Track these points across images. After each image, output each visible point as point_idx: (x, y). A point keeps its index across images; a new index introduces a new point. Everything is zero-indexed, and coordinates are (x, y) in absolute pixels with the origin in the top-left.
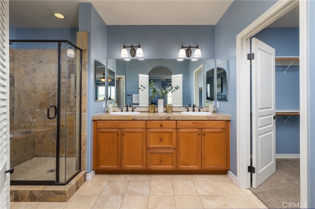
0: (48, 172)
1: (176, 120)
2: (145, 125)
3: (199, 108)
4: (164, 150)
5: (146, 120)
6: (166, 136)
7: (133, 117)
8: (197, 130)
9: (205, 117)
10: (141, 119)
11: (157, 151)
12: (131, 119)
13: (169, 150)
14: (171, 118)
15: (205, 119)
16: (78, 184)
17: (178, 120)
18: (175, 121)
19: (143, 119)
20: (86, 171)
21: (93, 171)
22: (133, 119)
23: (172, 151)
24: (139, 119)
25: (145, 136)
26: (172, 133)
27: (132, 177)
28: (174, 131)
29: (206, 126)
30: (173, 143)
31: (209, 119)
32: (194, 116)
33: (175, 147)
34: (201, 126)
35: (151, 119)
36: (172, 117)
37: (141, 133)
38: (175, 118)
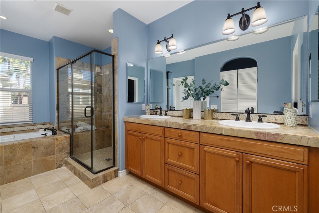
0: (106, 160)
1: (200, 132)
2: (163, 132)
3: (260, 116)
4: (184, 171)
5: (164, 127)
6: (186, 152)
7: (152, 122)
8: (233, 154)
9: (251, 132)
10: (159, 125)
11: (175, 169)
12: (150, 124)
13: (190, 174)
14: (193, 128)
15: (250, 137)
16: (106, 177)
17: (202, 131)
18: (198, 133)
19: (161, 126)
20: (118, 168)
21: (125, 170)
22: (152, 124)
23: (193, 176)
24: (157, 125)
25: (163, 146)
26: (194, 149)
27: (152, 190)
28: (196, 147)
29: (254, 150)
30: (195, 164)
31: (259, 138)
32: (229, 128)
33: (198, 171)
34: (242, 148)
35: (169, 127)
36: (194, 126)
37: (160, 142)
38: (197, 128)
